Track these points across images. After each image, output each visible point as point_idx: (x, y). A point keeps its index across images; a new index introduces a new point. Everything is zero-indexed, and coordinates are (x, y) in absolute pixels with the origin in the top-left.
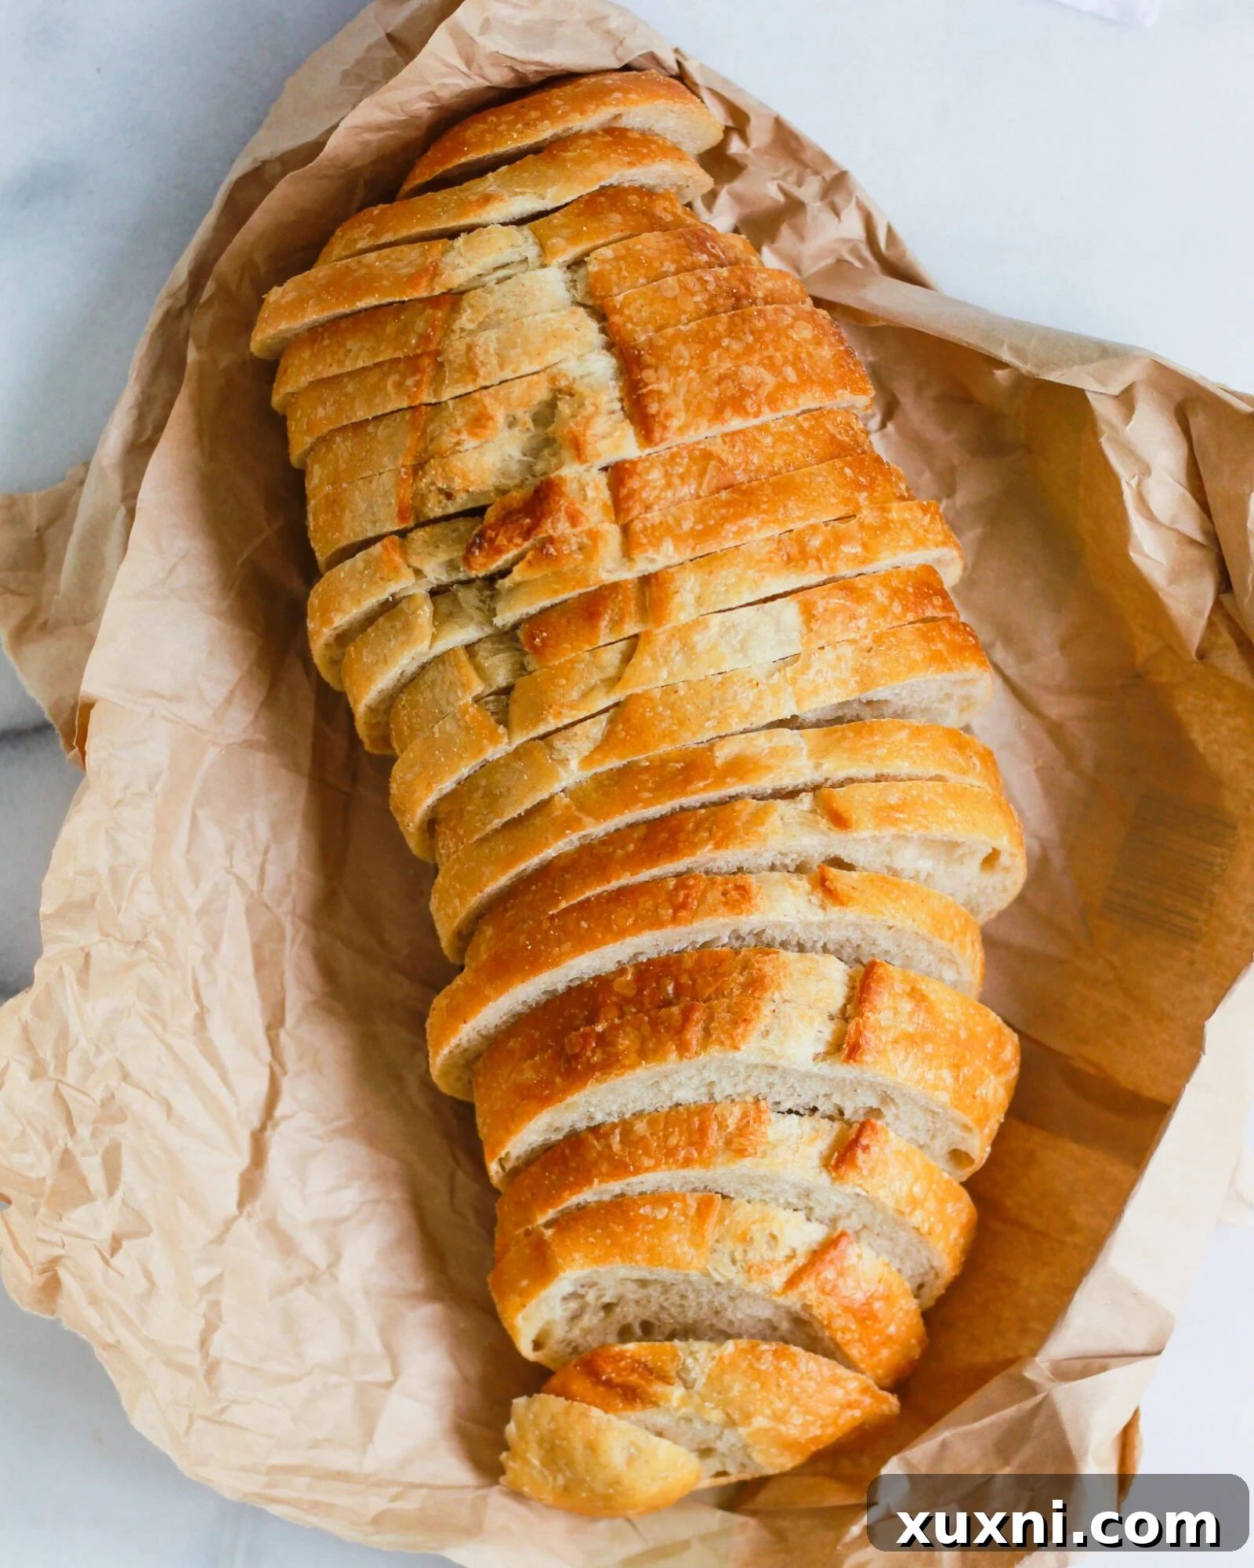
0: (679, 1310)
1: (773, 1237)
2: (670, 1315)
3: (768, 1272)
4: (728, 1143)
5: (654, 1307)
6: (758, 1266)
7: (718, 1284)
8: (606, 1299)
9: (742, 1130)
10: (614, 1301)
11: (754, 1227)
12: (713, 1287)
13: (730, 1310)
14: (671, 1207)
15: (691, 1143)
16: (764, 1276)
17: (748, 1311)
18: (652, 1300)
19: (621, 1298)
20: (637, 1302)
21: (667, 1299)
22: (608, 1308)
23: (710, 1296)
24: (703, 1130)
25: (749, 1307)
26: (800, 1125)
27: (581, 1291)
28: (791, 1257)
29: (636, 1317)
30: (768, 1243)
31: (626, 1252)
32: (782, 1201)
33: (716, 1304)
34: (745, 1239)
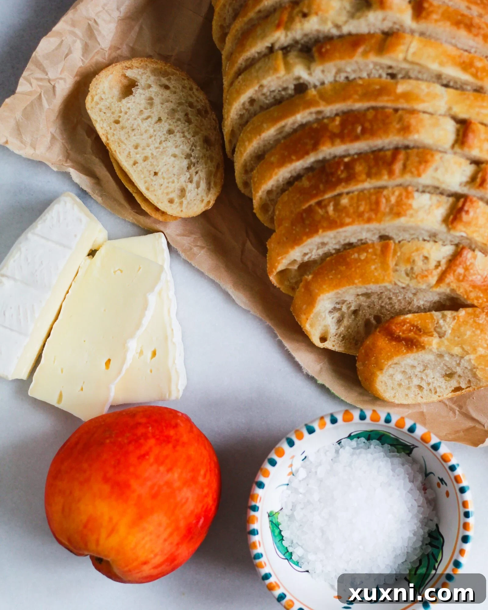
0: (390, 306)
1: (426, 258)
2: (387, 310)
3: (426, 276)
4: (391, 209)
5: (378, 307)
6: (420, 274)
7: (403, 288)
8: (353, 308)
9: (399, 203)
10: (357, 308)
11: (413, 254)
12: (402, 290)
13: (415, 300)
14: (367, 252)
15: (371, 210)
16: (425, 278)
17: (425, 299)
18: (376, 304)
19: (360, 306)
20: (369, 307)
21: (382, 302)
22: (355, 312)
23: (403, 295)
24: (377, 203)
25: (424, 297)
26: (431, 199)
27: (338, 306)
28: (437, 267)
29: (370, 314)
30: (423, 261)
31: (350, 280)
32: (421, 239)
33: (407, 299)
34: (410, 261)
